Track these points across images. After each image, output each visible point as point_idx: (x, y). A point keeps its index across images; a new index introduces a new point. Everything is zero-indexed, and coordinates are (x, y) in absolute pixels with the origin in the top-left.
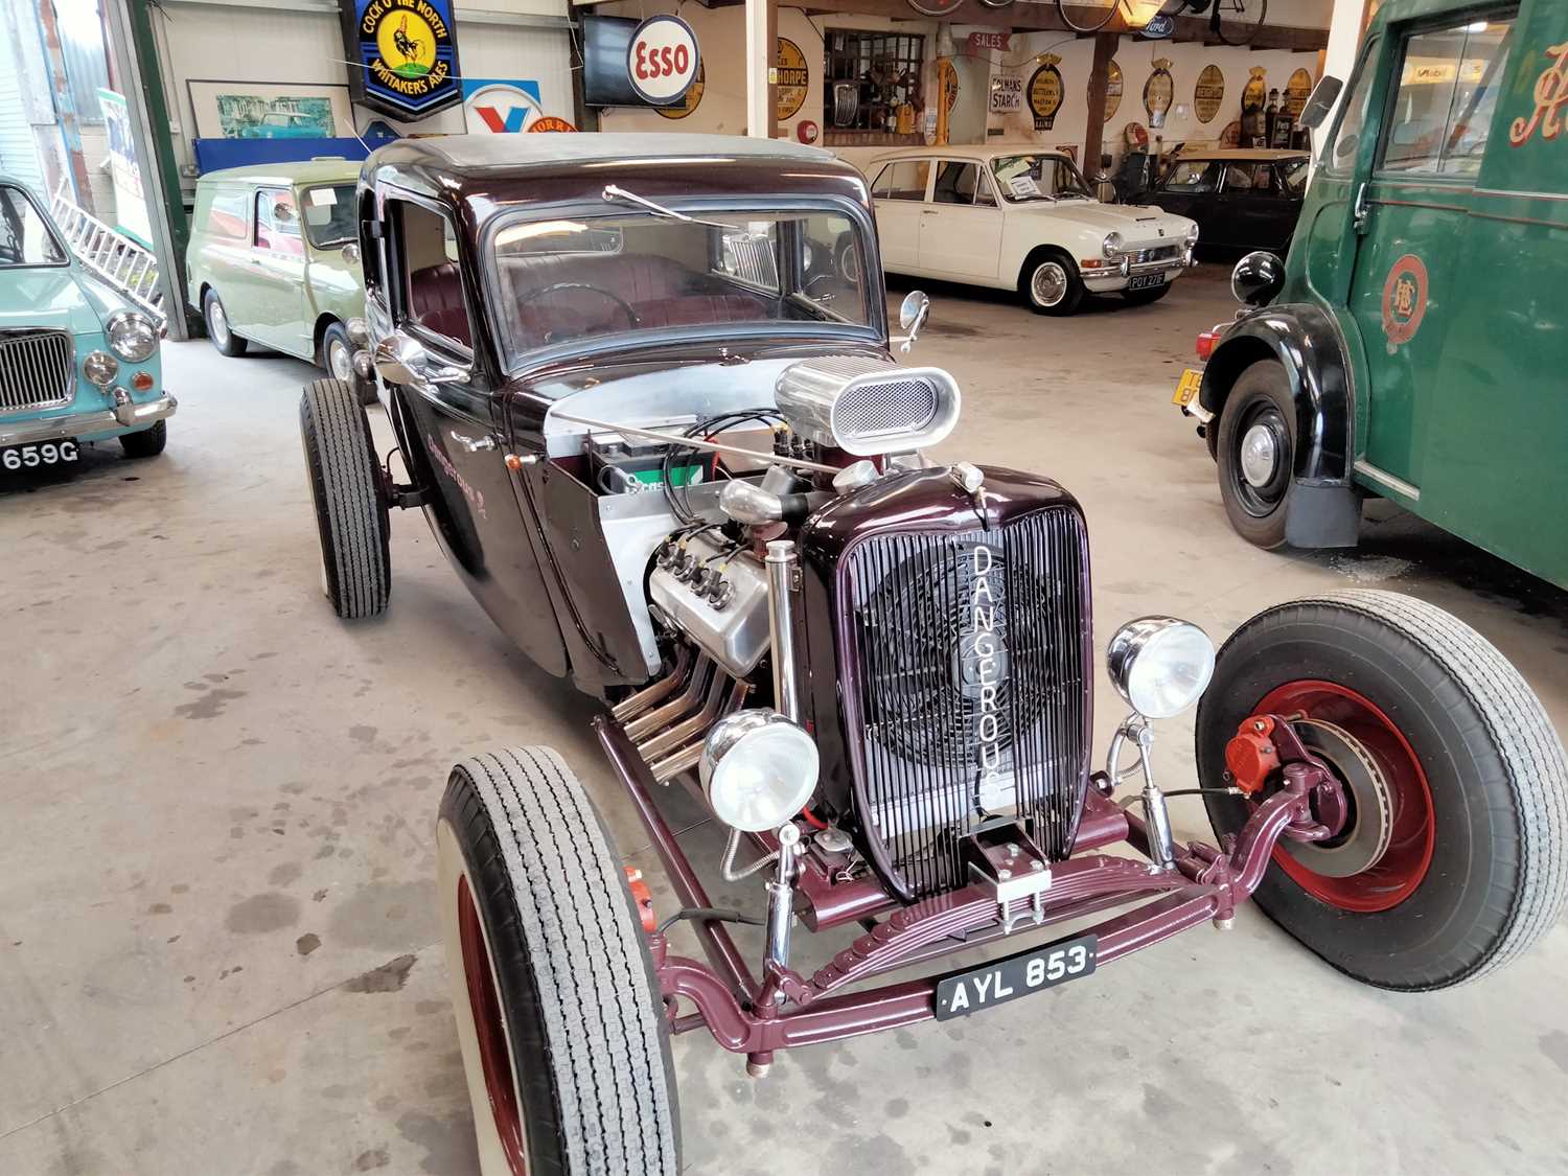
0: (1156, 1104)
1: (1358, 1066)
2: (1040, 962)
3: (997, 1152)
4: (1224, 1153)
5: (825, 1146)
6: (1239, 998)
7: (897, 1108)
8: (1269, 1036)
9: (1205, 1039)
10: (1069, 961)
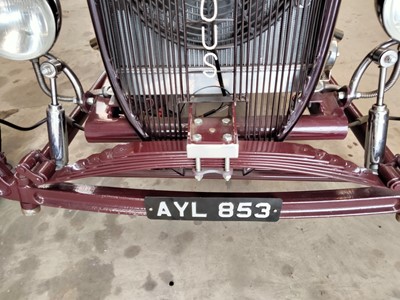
2: (231, 204)
7: (132, 252)
10: (256, 210)
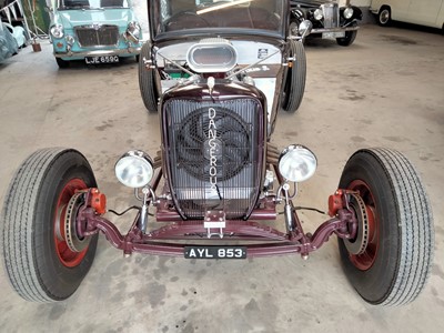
0: (251, 306)
1: (332, 320)
2: (224, 250)
3: (191, 302)
4: (259, 328)
5: (146, 282)
6: (309, 284)
7: (174, 279)
8: (308, 299)
9: (285, 292)
10: (235, 253)
